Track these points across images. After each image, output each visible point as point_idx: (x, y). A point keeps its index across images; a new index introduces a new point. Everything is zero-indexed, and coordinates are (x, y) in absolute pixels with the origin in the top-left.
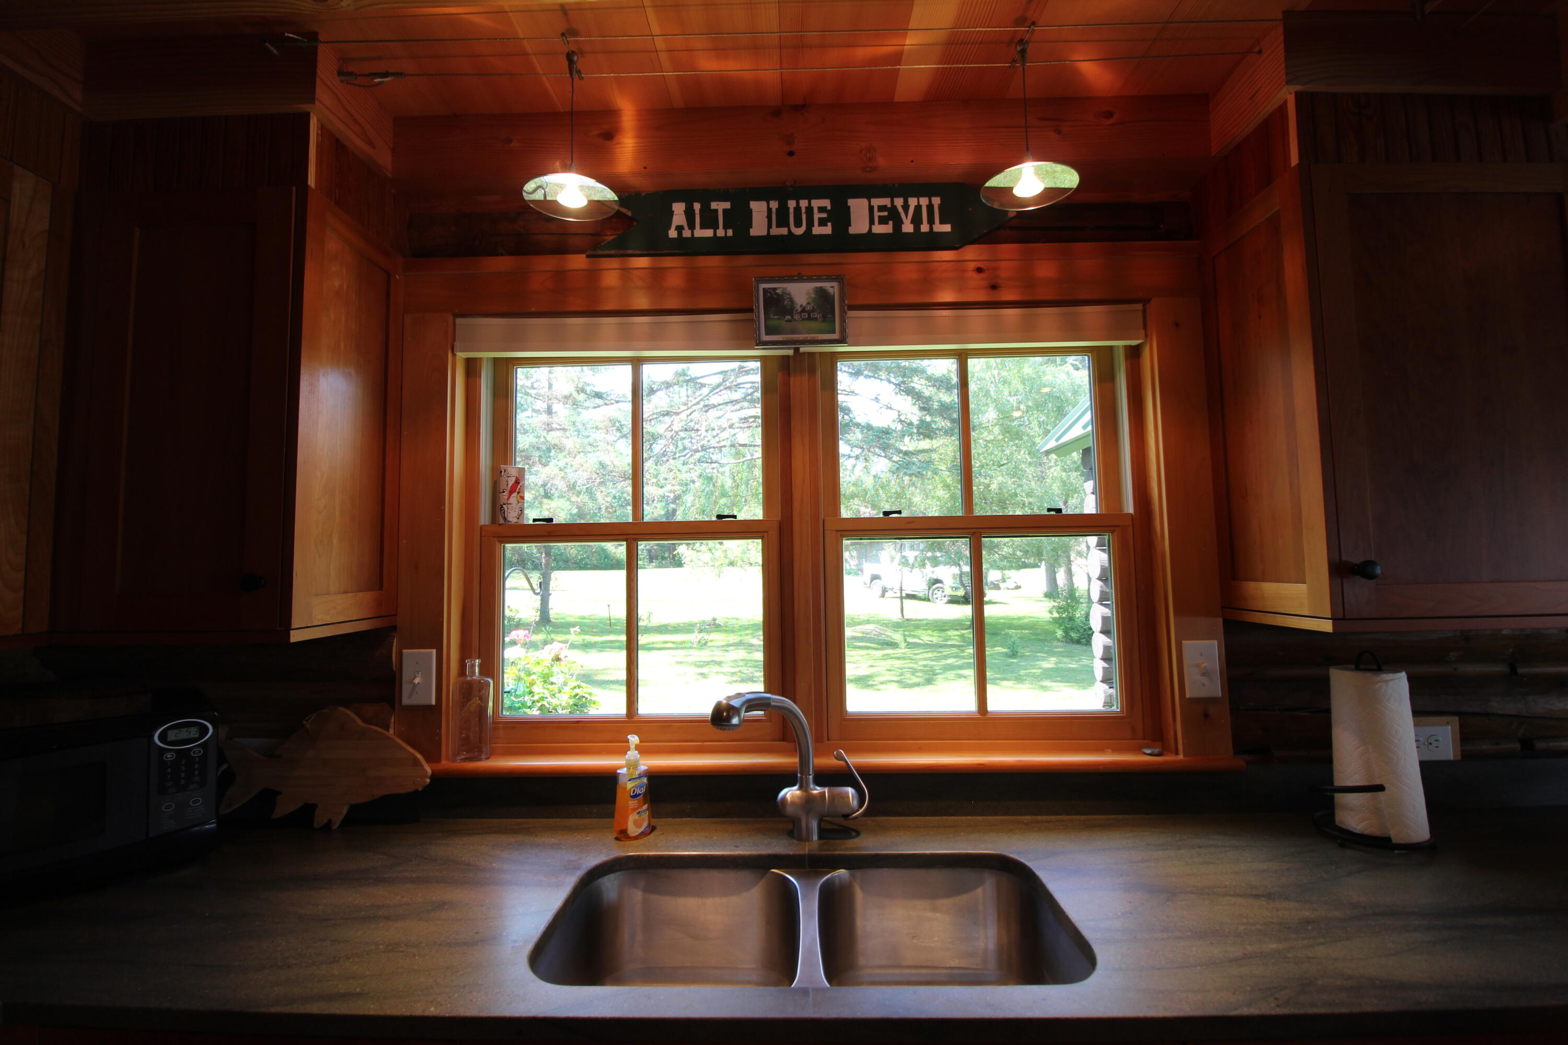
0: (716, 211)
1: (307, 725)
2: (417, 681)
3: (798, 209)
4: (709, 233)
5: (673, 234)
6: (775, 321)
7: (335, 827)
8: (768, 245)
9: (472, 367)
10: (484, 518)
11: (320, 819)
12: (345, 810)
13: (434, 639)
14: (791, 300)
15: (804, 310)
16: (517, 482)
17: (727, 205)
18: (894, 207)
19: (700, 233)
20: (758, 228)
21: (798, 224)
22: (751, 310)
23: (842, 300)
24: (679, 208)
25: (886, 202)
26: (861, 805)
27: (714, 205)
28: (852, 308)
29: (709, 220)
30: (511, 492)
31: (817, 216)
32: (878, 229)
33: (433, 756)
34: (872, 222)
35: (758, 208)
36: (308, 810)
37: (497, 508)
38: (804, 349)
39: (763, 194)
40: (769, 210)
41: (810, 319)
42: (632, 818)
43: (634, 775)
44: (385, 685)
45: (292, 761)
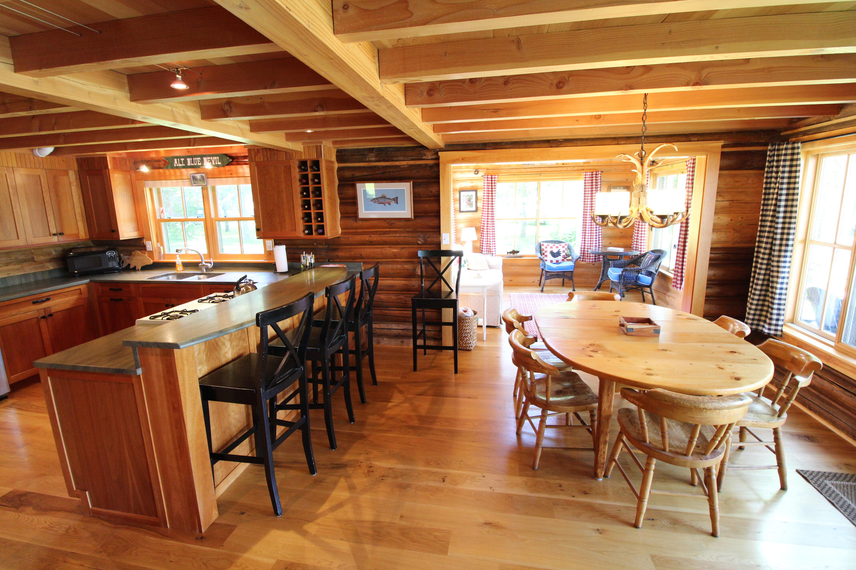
1: (133, 253)
3: (195, 160)
5: (175, 165)
6: (195, 182)
8: (191, 167)
10: (157, 218)
11: (137, 269)
12: (140, 267)
13: (150, 239)
14: (197, 177)
15: (199, 180)
16: (164, 211)
17: (183, 159)
18: (211, 159)
19: (180, 165)
20: (189, 164)
21: (195, 163)
22: (191, 180)
23: (205, 177)
24: (176, 160)
25: (209, 158)
26: (211, 266)
27: (181, 160)
28: (208, 178)
29: (181, 163)
30: (162, 213)
31: (198, 161)
33: (153, 259)
34: (207, 162)
35: (189, 160)
36: (135, 267)
37: (160, 216)
39: (189, 157)
42: (179, 268)
43: (179, 261)
44: (144, 248)
45: (132, 259)
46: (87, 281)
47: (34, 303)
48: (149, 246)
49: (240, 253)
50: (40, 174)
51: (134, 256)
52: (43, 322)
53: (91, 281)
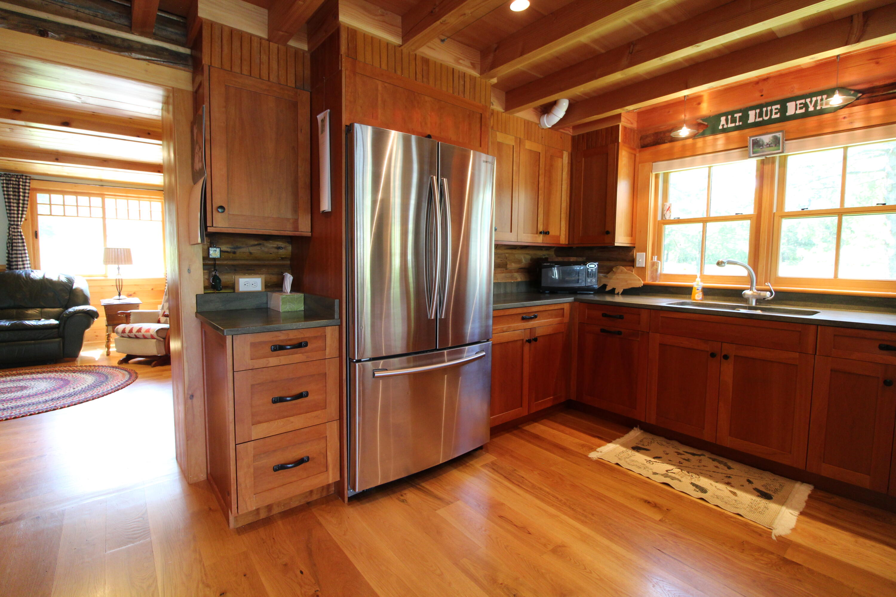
0: (736, 117)
1: (614, 270)
2: (640, 260)
3: (767, 111)
4: (733, 125)
5: (721, 127)
6: (756, 149)
7: (620, 294)
8: (756, 125)
9: (657, 176)
10: (659, 218)
11: (616, 292)
12: (622, 290)
13: (645, 250)
14: (763, 141)
15: (767, 144)
16: (669, 207)
17: (740, 114)
18: (806, 103)
19: (730, 125)
20: (751, 120)
21: (766, 116)
22: (747, 147)
23: (783, 139)
24: (723, 119)
25: (803, 101)
26: (771, 296)
27: (735, 115)
28: (786, 140)
29: (734, 120)
30: (667, 210)
31: (774, 111)
32: (799, 112)
33: (644, 279)
34: (796, 109)
35: (752, 114)
37: (663, 215)
38: (768, 156)
39: (754, 108)
40: (756, 113)
41: (770, 146)
42: (696, 295)
43: (698, 284)
44: (632, 262)
45: (611, 278)
46: (571, 299)
47: (523, 319)
48: (641, 259)
49: (831, 276)
50: (540, 152)
51: (615, 273)
52: (527, 347)
53: (575, 300)
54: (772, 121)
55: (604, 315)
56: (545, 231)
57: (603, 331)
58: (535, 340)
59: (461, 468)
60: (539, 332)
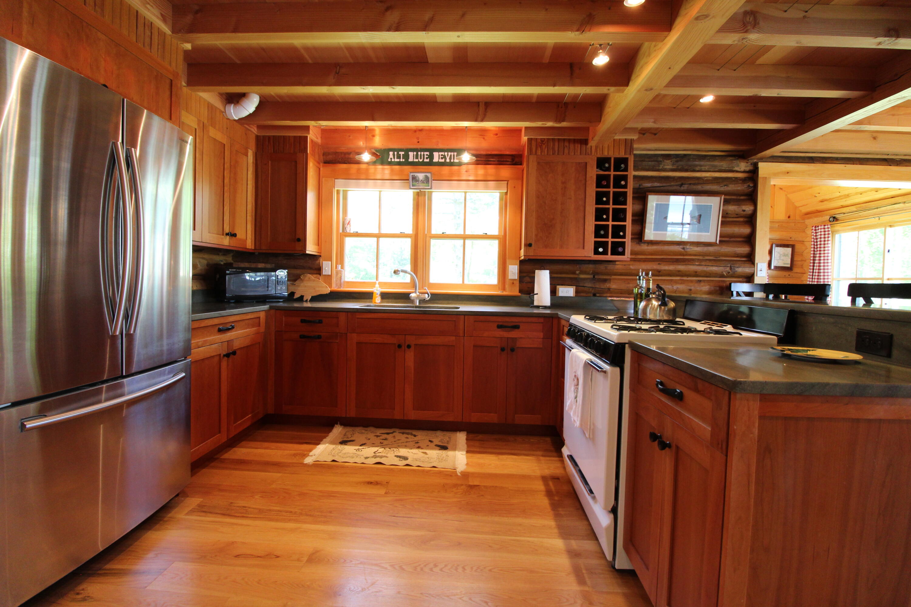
0: (400, 154)
1: (301, 277)
2: (326, 269)
3: (421, 155)
4: (398, 160)
5: (389, 160)
6: (414, 183)
7: (308, 301)
8: (413, 164)
9: (338, 192)
10: (341, 231)
11: (305, 299)
12: (310, 297)
13: (330, 259)
14: (419, 178)
15: (422, 181)
16: (349, 222)
17: (403, 153)
18: (445, 155)
19: (396, 160)
20: (411, 160)
21: (421, 158)
22: (408, 180)
23: (431, 179)
24: (391, 153)
25: (443, 153)
26: (428, 297)
27: (400, 153)
28: (433, 180)
29: (399, 157)
30: (348, 224)
31: (426, 156)
32: (441, 160)
33: (331, 287)
34: (439, 159)
35: (411, 154)
36: (302, 297)
37: (344, 228)
38: (422, 190)
39: (412, 150)
40: (414, 155)
41: (423, 183)
42: (377, 299)
43: (377, 290)
44: (318, 270)
45: (298, 286)
46: (266, 307)
47: (220, 330)
48: (327, 267)
49: (460, 281)
50: (225, 143)
51: (302, 280)
52: (224, 362)
53: (271, 308)
54: (423, 164)
55: (303, 321)
56: (233, 233)
57: (302, 337)
58: (234, 353)
59: (157, 526)
60: (237, 345)
